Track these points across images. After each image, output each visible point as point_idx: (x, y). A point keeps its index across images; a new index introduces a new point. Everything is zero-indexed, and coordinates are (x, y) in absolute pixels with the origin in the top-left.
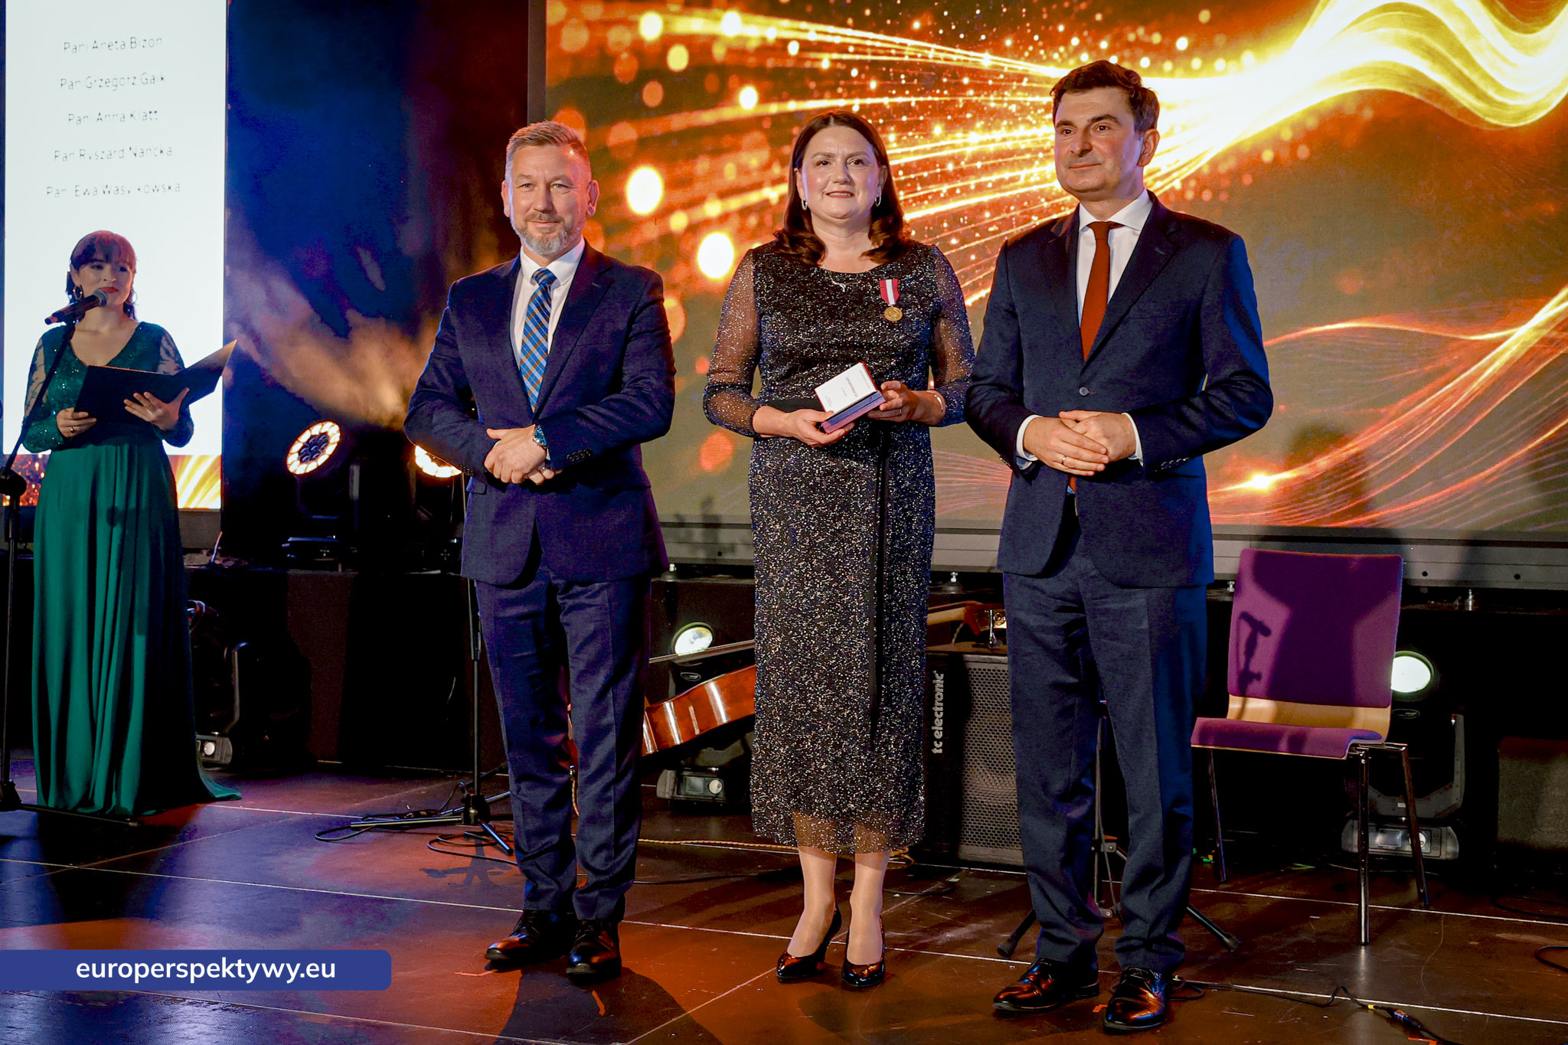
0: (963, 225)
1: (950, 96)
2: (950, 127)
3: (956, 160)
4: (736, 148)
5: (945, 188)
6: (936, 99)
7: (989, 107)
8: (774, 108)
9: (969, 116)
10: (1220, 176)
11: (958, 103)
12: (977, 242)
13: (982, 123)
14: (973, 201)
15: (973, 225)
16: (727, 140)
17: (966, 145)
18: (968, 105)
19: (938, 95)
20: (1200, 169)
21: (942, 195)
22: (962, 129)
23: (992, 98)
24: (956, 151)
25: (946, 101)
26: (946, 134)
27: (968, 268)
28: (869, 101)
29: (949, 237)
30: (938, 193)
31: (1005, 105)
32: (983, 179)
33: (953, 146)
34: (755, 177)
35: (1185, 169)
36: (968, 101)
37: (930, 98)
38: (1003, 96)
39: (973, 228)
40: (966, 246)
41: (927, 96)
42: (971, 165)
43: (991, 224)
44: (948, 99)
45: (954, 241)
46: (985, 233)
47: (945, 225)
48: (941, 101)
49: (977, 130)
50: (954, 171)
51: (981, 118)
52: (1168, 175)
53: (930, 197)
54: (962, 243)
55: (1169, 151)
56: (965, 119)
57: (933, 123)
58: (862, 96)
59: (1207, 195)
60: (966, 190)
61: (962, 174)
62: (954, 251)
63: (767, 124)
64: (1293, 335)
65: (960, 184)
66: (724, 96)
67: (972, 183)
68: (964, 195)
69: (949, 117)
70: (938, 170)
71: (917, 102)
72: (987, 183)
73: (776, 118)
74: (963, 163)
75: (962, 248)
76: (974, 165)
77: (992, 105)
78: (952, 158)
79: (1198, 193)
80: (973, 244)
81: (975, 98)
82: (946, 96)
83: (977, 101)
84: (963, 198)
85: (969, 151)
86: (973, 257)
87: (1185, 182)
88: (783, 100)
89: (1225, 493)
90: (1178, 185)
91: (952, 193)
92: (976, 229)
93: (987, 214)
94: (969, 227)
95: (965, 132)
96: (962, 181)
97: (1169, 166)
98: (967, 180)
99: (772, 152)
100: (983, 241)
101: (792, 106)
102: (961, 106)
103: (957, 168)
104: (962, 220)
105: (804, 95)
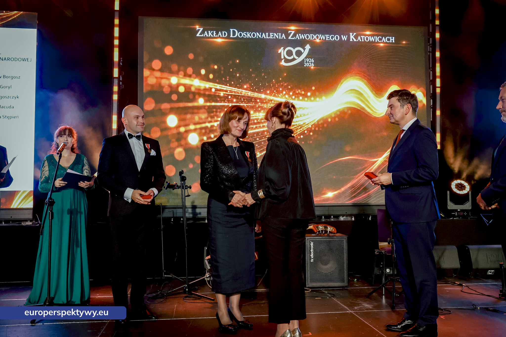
0: (260, 135)
1: (254, 104)
2: (255, 112)
3: (257, 120)
4: (198, 113)
5: (254, 126)
6: (251, 105)
7: (264, 107)
8: (208, 104)
9: (259, 109)
10: (320, 124)
11: (256, 106)
12: (263, 139)
13: (263, 111)
14: (262, 129)
15: (262, 135)
16: (196, 111)
17: (259, 116)
18: (259, 107)
19: (251, 104)
20: (315, 123)
21: (254, 128)
22: (258, 112)
23: (265, 105)
24: (257, 117)
25: (253, 105)
26: (254, 113)
27: (262, 146)
28: (234, 104)
29: (257, 138)
30: (253, 128)
31: (268, 107)
32: (264, 124)
33: (256, 116)
34: (204, 120)
35: (311, 123)
36: (259, 106)
37: (249, 105)
38: (268, 105)
39: (262, 136)
40: (261, 140)
41: (249, 104)
42: (261, 121)
43: (267, 135)
44: (254, 105)
45: (258, 139)
46: (265, 137)
47: (255, 135)
48: (252, 105)
49: (262, 113)
50: (257, 122)
51: (262, 110)
52: (308, 124)
53: (251, 128)
54: (260, 140)
55: (308, 118)
56: (259, 110)
57: (250, 111)
58: (232, 103)
59: (317, 129)
60: (260, 127)
61: (259, 123)
62: (258, 141)
63: (206, 108)
64: (336, 161)
65: (258, 125)
66: (194, 100)
67: (261, 125)
68: (260, 128)
69: (255, 109)
70: (253, 122)
71: (246, 105)
72: (265, 125)
73: (209, 106)
74: (259, 120)
75: (260, 141)
76: (262, 121)
77: (265, 107)
78: (256, 119)
79: (315, 129)
80: (263, 140)
81: (261, 105)
82: (253, 104)
83: (261, 106)
84: (259, 129)
85: (260, 118)
86: (263, 143)
87: (312, 126)
88: (210, 102)
89: (323, 197)
90: (310, 126)
91: (256, 128)
92: (263, 136)
93: (266, 133)
94: (261, 136)
95: (259, 113)
96: (259, 125)
97: (308, 122)
98: (260, 124)
99: (208, 115)
100: (265, 139)
101: (213, 104)
102: (257, 107)
103: (258, 121)
104: (259, 134)
105: (217, 101)
